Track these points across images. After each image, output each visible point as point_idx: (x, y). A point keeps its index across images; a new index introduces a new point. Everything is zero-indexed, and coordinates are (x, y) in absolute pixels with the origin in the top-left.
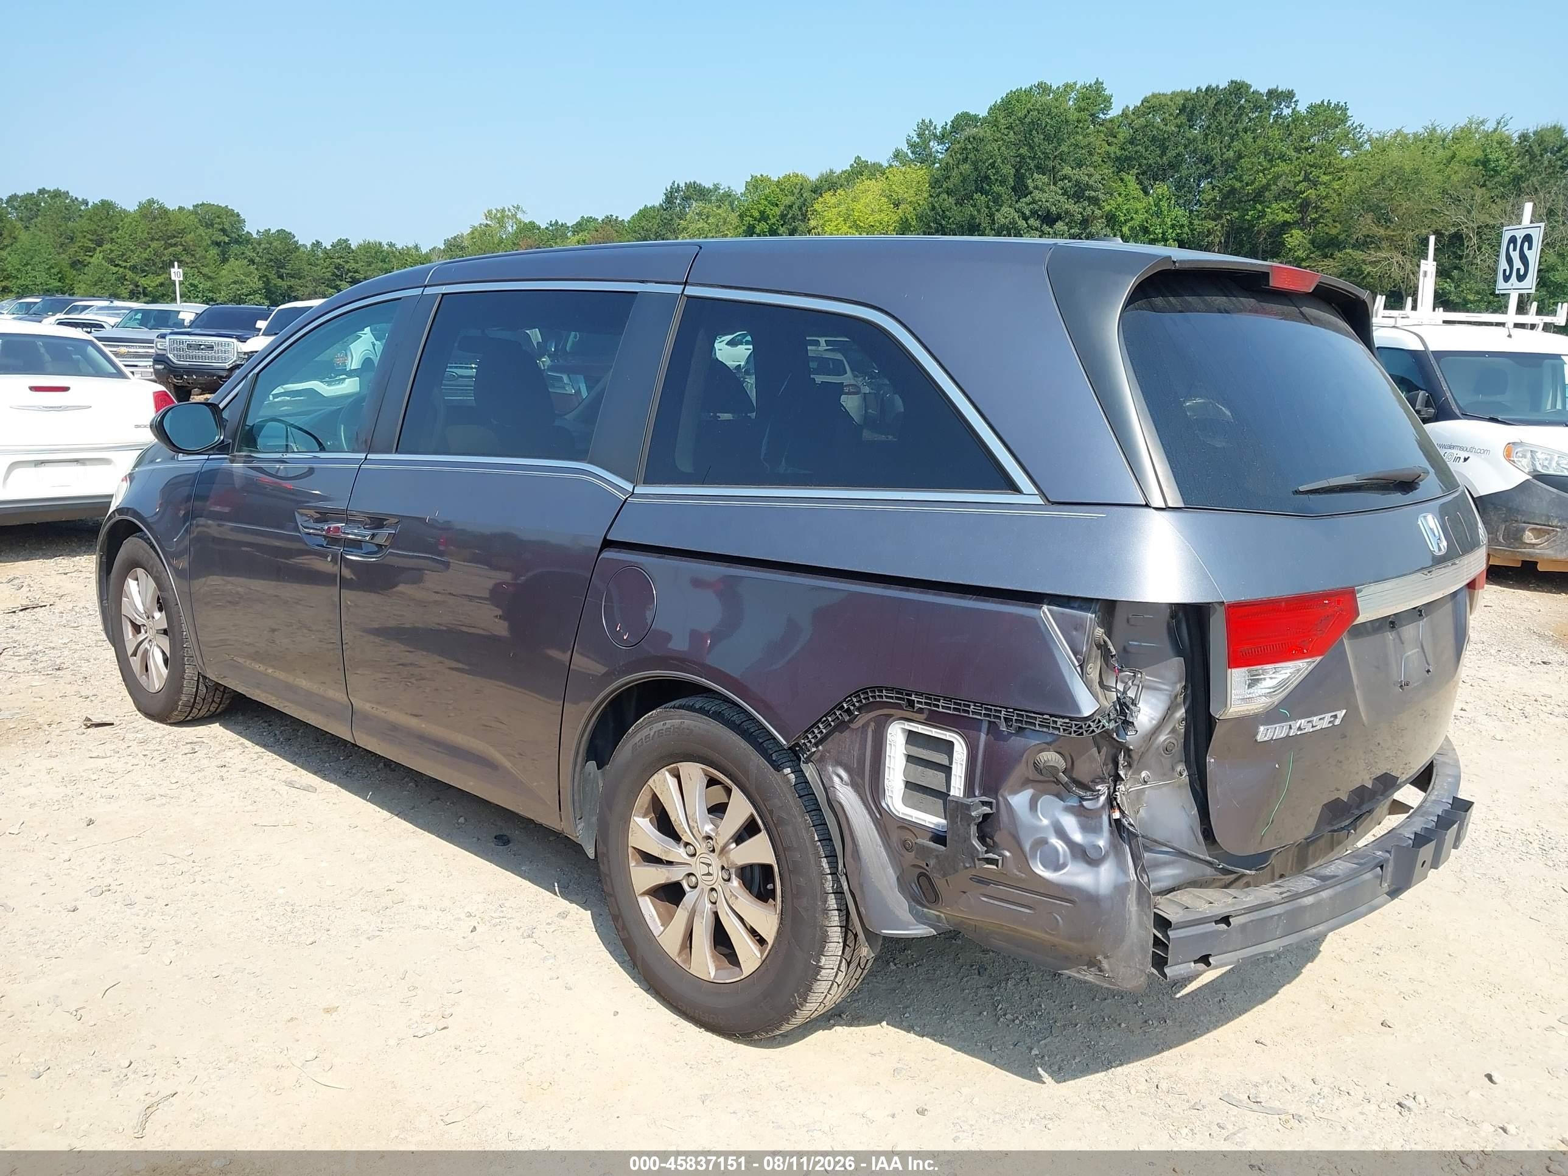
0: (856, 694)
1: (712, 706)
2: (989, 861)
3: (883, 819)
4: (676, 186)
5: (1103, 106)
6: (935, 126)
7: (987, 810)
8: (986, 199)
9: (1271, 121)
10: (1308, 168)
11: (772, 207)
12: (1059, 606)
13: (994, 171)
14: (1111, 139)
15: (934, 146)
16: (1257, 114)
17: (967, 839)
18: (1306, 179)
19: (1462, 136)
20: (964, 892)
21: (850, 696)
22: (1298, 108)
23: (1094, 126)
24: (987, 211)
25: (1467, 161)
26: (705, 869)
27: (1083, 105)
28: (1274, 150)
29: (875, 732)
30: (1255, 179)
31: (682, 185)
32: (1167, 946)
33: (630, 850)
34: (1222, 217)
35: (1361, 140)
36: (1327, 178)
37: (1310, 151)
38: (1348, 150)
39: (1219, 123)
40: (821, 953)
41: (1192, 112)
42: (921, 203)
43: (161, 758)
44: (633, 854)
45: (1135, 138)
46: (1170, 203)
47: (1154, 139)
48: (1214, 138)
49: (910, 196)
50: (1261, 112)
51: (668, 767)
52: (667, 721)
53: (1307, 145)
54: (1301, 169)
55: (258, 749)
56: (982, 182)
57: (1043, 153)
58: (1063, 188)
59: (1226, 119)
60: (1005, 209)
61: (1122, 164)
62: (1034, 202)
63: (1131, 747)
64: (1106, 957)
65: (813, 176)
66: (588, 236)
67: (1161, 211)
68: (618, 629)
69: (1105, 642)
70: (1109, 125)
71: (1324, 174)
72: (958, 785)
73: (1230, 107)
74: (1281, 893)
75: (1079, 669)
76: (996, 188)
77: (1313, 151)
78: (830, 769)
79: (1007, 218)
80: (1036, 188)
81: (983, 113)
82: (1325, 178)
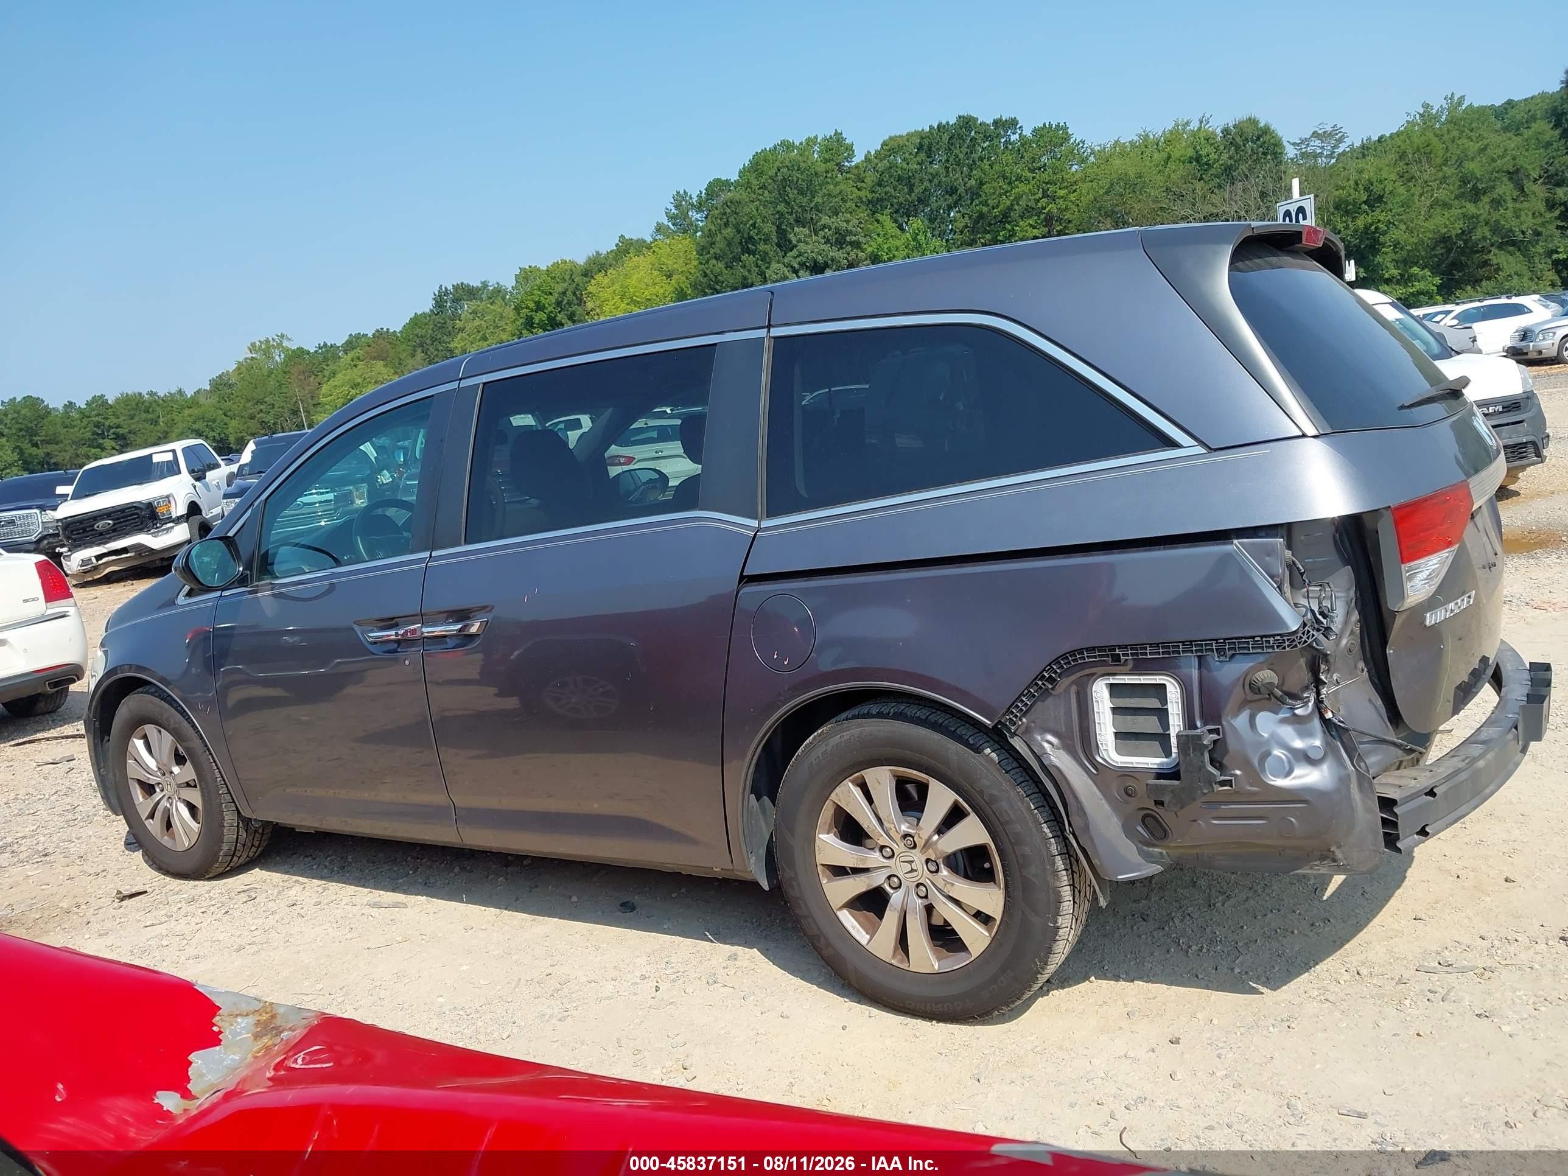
0: (1056, 661)
1: (892, 707)
2: (1223, 783)
3: (1101, 773)
4: (444, 289)
5: (846, 154)
6: (690, 195)
7: (1215, 737)
8: (754, 259)
9: (1002, 148)
10: (1044, 185)
11: (546, 297)
12: (1248, 538)
13: (756, 231)
14: (859, 185)
15: (694, 215)
16: (987, 143)
17: (1202, 767)
18: (1045, 195)
19: (1173, 137)
20: (1195, 821)
21: (1049, 665)
22: (1024, 133)
23: (842, 174)
24: (757, 269)
25: (1182, 159)
26: (908, 867)
27: (827, 156)
28: (1011, 173)
29: (1078, 693)
30: (999, 202)
31: (450, 288)
32: (1397, 823)
33: (820, 868)
34: (976, 242)
35: (1085, 154)
36: (1064, 192)
37: (1042, 170)
38: (1076, 164)
39: (957, 156)
40: (1057, 913)
41: (930, 149)
42: (692, 272)
43: (224, 911)
44: (823, 872)
45: (883, 180)
46: (926, 235)
47: (900, 179)
48: (955, 170)
49: (679, 265)
50: (991, 141)
51: (849, 778)
52: (844, 733)
53: (1038, 165)
54: (1038, 186)
55: (316, 882)
56: (747, 245)
57: (800, 206)
58: (824, 236)
59: (961, 152)
60: (774, 265)
61: (875, 205)
62: (800, 255)
63: (1328, 652)
64: (1339, 847)
65: (581, 260)
66: (361, 352)
67: (920, 245)
68: (775, 656)
69: (1293, 562)
70: (855, 171)
71: (1060, 189)
72: (1177, 723)
73: (963, 140)
74: (1463, 761)
75: (1277, 589)
76: (762, 247)
77: (1045, 170)
78: (1039, 738)
79: (777, 274)
80: (799, 241)
81: (734, 177)
82: (1062, 193)
